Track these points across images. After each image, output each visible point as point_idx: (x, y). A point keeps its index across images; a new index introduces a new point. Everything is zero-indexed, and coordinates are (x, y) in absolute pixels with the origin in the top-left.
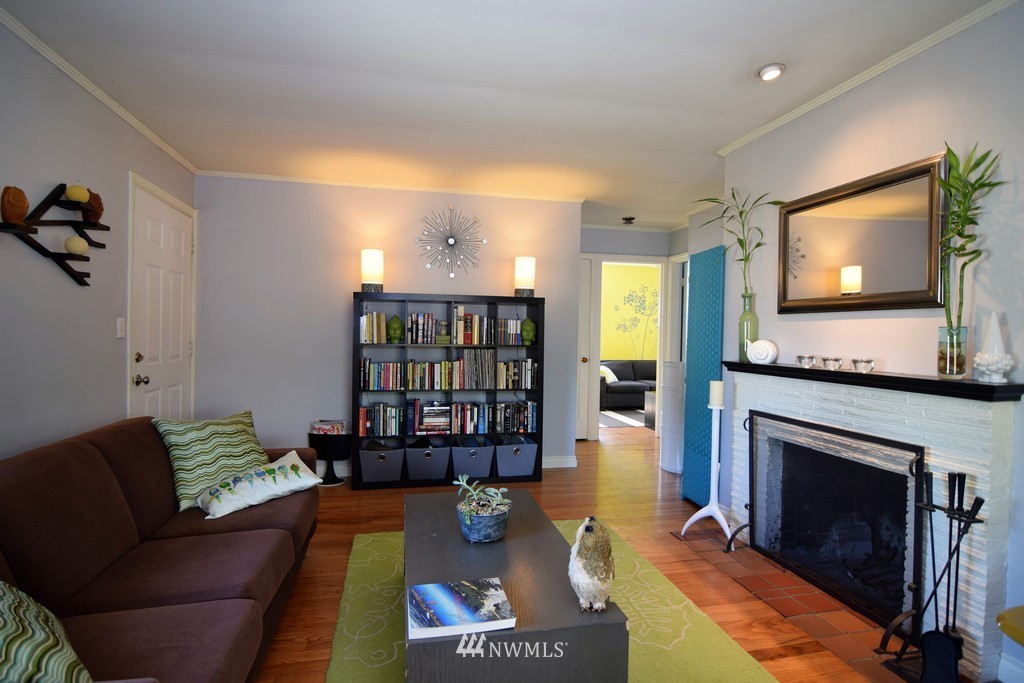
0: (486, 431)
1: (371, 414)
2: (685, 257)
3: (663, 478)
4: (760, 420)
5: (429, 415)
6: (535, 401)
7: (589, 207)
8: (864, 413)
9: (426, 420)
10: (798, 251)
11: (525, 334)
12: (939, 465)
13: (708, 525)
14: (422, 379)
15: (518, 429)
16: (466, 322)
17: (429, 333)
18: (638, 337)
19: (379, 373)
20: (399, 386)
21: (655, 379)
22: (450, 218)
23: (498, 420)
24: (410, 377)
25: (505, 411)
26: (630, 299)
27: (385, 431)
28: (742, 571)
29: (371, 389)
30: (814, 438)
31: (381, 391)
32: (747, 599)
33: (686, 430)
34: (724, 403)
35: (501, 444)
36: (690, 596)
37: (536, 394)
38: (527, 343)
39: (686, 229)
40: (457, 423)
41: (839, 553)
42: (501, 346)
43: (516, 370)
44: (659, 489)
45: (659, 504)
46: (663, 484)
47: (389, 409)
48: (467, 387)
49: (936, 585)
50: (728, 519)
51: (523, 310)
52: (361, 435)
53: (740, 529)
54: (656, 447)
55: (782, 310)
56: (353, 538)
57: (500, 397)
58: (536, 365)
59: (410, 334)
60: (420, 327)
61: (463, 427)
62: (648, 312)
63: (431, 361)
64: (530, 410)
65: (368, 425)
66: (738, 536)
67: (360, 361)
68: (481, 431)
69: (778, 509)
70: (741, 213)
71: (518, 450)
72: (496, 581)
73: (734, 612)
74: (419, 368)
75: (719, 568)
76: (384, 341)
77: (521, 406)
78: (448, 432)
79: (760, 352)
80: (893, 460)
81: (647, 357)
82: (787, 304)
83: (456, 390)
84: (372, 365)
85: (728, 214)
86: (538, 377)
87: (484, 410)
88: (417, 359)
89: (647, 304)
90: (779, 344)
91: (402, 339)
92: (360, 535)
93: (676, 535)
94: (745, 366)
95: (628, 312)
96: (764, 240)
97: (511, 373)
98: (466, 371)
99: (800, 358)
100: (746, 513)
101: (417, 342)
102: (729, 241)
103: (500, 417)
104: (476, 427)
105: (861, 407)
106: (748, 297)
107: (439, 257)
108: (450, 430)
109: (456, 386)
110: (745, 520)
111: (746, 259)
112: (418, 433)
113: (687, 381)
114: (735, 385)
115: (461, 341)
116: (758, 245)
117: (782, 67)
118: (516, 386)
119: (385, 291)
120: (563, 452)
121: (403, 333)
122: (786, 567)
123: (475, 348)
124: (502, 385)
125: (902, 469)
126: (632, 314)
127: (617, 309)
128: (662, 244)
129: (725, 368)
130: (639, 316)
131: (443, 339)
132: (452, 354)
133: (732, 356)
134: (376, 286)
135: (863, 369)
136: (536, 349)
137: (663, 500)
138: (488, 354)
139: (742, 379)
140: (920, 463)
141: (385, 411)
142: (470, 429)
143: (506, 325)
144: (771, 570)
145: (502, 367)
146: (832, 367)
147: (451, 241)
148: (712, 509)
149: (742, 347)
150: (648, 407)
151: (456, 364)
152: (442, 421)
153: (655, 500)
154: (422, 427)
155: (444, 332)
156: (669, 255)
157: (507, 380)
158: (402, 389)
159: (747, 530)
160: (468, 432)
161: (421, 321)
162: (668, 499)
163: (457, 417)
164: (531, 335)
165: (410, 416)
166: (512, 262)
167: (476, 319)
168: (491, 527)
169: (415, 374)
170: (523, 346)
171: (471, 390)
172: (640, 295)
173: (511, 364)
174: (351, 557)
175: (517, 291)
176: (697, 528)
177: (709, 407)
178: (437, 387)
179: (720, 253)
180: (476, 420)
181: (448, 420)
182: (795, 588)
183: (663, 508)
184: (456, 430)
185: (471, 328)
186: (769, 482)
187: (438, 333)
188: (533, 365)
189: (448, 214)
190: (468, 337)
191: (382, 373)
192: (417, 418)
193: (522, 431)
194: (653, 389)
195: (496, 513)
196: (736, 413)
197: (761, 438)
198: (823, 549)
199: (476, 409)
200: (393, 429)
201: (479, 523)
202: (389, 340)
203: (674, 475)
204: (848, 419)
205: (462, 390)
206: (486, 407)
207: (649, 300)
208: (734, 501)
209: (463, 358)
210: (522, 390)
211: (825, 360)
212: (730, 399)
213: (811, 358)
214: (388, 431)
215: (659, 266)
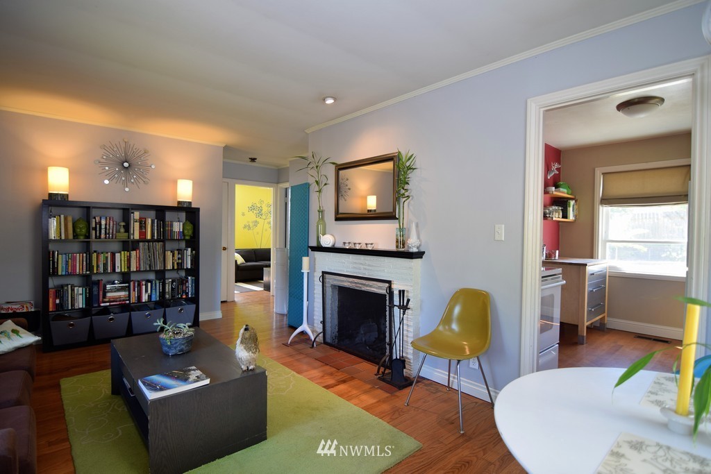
0: (158, 299)
1: (60, 292)
2: (287, 185)
3: (276, 317)
4: (327, 276)
5: (111, 291)
6: (193, 276)
7: (227, 149)
8: (370, 268)
9: (109, 295)
10: (347, 186)
11: (186, 232)
12: (396, 287)
13: (302, 337)
14: (105, 265)
15: (182, 296)
16: (141, 223)
17: (111, 231)
18: (258, 233)
19: (67, 262)
20: (84, 270)
21: (270, 260)
22: (125, 148)
23: (167, 290)
24: (94, 263)
25: (172, 284)
26: (252, 208)
27: (73, 305)
28: (319, 354)
29: (60, 273)
30: (351, 282)
31: (68, 275)
32: (322, 366)
33: (290, 287)
34: (310, 269)
35: (169, 307)
36: (294, 370)
37: (194, 271)
38: (187, 238)
39: (288, 167)
40: (134, 295)
41: (364, 340)
42: (168, 240)
43: (180, 256)
44: (274, 324)
45: (274, 331)
46: (276, 321)
47: (76, 288)
48: (142, 269)
49: (396, 338)
50: (313, 332)
51: (183, 215)
52: (51, 310)
53: (318, 336)
54: (271, 301)
55: (337, 219)
56: (59, 382)
57: (167, 275)
58: (194, 252)
59: (94, 232)
60: (103, 227)
61: (139, 297)
62: (264, 217)
63: (113, 251)
64: (190, 282)
65: (58, 301)
66: (317, 340)
67: (50, 252)
68: (153, 299)
69: (336, 322)
70: (317, 167)
71: (181, 310)
72: (194, 367)
73: (315, 373)
74: (102, 257)
75: (307, 355)
76: (71, 237)
77: (183, 280)
78: (128, 302)
79: (327, 241)
80: (380, 288)
81: (264, 246)
82: (340, 216)
83: (133, 272)
84: (60, 256)
85: (310, 166)
86: (196, 260)
87: (156, 284)
88: (99, 250)
89: (263, 212)
90: (336, 237)
91: (88, 236)
92: (64, 379)
93: (286, 345)
94: (320, 248)
95: (251, 217)
96: (328, 182)
97: (176, 258)
98: (142, 257)
99: (344, 243)
100: (321, 326)
101: (100, 238)
102: (311, 181)
103: (168, 288)
104: (150, 297)
105: (369, 265)
106: (321, 212)
107: (116, 176)
108: (129, 300)
109: (133, 268)
110: (321, 330)
111: (320, 191)
112: (102, 305)
113: (290, 258)
114: (315, 259)
115: (137, 236)
116: (326, 184)
117: (335, 99)
118: (180, 266)
119: (70, 199)
120: (212, 309)
121: (88, 231)
122: (340, 349)
123: (148, 241)
124: (169, 266)
125: (383, 292)
126: (255, 219)
127: (243, 214)
128: (274, 176)
129: (310, 250)
130: (258, 219)
131: (123, 235)
132: (129, 245)
133: (313, 243)
134: (63, 195)
135: (370, 248)
136: (193, 242)
137: (276, 328)
138: (159, 245)
139: (318, 255)
140: (390, 287)
141: (73, 290)
142: (145, 298)
143: (172, 226)
144: (333, 352)
145: (169, 254)
146: (358, 247)
147: (126, 165)
148: (305, 327)
149: (318, 238)
150: (265, 278)
151: (133, 253)
152: (123, 294)
153: (272, 329)
154: (105, 300)
155: (122, 230)
156: (278, 183)
157: (173, 263)
158: (88, 272)
159: (321, 335)
160: (144, 301)
161: (103, 222)
162: (280, 328)
163: (134, 290)
164: (190, 232)
165: (95, 293)
166: (175, 182)
167: (149, 221)
168: (183, 344)
169: (99, 262)
170: (184, 239)
171: (146, 271)
172: (259, 206)
173: (176, 252)
174: (62, 392)
175: (179, 203)
176: (297, 339)
177: (302, 271)
178: (118, 270)
179: (307, 186)
180: (149, 291)
181: (127, 293)
182: (343, 357)
183: (276, 333)
184: (133, 299)
185: (145, 227)
186: (332, 308)
187: (118, 231)
188: (192, 252)
189: (123, 145)
190: (143, 233)
191: (70, 262)
192: (101, 293)
193: (184, 297)
194: (269, 266)
195: (186, 336)
196: (315, 274)
197: (328, 285)
198: (357, 339)
199: (149, 284)
200: (80, 303)
201: (176, 343)
202: (76, 236)
203: (283, 315)
204: (364, 272)
205: (138, 271)
206: (158, 282)
207: (265, 209)
208: (316, 321)
209: (139, 249)
210: (184, 269)
211: (355, 244)
212: (312, 267)
213: (349, 243)
214: (76, 305)
215: (272, 189)
